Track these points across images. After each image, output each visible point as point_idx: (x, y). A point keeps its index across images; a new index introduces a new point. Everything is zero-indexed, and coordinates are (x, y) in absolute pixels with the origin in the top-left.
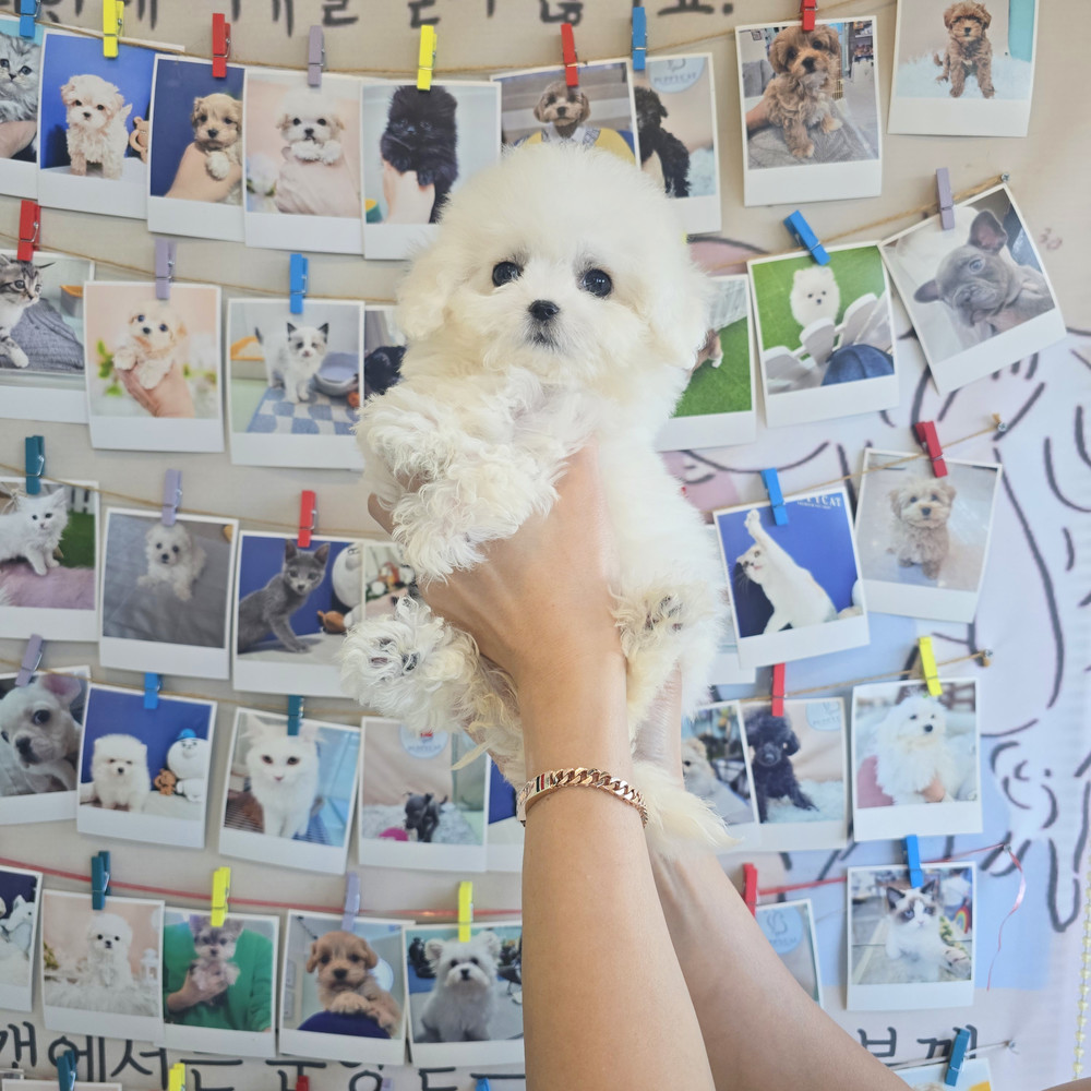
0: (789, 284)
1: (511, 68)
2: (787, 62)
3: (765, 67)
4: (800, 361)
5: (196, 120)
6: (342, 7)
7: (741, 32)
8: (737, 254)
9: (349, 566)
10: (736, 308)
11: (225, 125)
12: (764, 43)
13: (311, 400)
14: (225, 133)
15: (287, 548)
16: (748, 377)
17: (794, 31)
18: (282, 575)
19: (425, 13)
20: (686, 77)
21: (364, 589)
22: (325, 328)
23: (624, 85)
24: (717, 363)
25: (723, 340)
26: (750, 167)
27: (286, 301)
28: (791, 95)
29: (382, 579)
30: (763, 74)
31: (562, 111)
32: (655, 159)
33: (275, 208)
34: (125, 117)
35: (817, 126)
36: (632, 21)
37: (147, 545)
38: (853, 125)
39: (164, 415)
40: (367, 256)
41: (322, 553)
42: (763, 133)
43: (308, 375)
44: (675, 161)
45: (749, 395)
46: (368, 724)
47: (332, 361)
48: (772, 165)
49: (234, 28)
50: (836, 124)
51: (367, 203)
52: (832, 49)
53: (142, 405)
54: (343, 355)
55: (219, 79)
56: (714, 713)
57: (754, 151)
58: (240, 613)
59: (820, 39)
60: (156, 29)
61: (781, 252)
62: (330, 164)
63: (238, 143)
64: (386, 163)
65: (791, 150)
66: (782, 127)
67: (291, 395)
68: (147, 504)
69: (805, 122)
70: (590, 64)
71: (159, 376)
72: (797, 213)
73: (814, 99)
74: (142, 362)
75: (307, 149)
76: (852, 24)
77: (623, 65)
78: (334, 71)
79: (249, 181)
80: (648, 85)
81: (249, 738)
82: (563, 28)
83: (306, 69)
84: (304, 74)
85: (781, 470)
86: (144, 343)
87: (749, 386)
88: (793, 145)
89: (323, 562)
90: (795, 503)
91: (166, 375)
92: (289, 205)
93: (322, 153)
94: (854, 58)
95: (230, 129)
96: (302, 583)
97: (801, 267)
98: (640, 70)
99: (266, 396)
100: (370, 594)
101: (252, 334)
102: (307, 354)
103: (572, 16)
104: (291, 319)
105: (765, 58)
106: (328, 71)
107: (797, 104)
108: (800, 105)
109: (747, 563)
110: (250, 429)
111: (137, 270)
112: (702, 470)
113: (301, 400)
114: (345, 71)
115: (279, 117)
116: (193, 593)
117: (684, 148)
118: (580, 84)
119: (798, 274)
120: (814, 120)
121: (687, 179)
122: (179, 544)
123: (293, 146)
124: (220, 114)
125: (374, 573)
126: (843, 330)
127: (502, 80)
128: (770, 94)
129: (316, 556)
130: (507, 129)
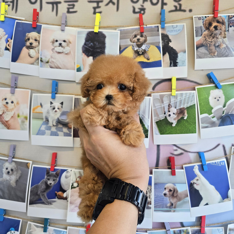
0: (209, 94)
1: (123, 27)
2: (209, 27)
3: (202, 28)
4: (212, 118)
5: (26, 40)
6: (73, 8)
7: (195, 17)
8: (192, 84)
9: (66, 177)
10: (192, 101)
11: (35, 41)
12: (202, 21)
13: (57, 126)
14: (35, 44)
15: (47, 171)
16: (196, 123)
17: (211, 18)
18: (45, 180)
19: (97, 10)
20: (177, 30)
21: (71, 185)
22: (62, 103)
23: (158, 32)
24: (185, 118)
25: (187, 111)
26: (197, 58)
27: (50, 95)
28: (210, 37)
29: (77, 182)
30: (201, 30)
31: (138, 40)
32: (167, 55)
33: (49, 67)
34: (5, 38)
35: (218, 46)
36: (161, 14)
37: (3, 168)
38: (229, 46)
39: (11, 129)
40: (76, 82)
41: (58, 173)
42: (201, 48)
43: (56, 118)
44: (173, 55)
45: (196, 128)
46: (69, 229)
47: (63, 114)
48: (204, 58)
49: (40, 13)
50: (224, 46)
51: (77, 66)
52: (223, 23)
53: (5, 126)
54: (67, 112)
55: (34, 28)
56: (182, 231)
57: (198, 53)
58: (31, 191)
59: (219, 20)
60: (17, 13)
61: (206, 84)
62: (66, 54)
63: (38, 47)
64: (83, 54)
65: (210, 53)
66: (207, 46)
67: (50, 124)
68: (4, 155)
69: (214, 45)
70: (148, 26)
71: (10, 117)
72: (212, 73)
73: (217, 38)
74: (5, 112)
75: (60, 49)
76: (229, 16)
77: (158, 27)
78: (69, 26)
79: (41, 58)
80: (165, 33)
81: (31, 232)
82: (139, 15)
83: (60, 26)
84: (60, 27)
85: (205, 152)
86: (6, 107)
87: (196, 125)
88: (210, 52)
89: (58, 176)
90: (209, 164)
91: (12, 117)
92: (53, 66)
93: (64, 50)
94: (229, 26)
95: (36, 43)
96: (51, 182)
97: (213, 89)
98: (163, 28)
99: (43, 124)
100: (73, 187)
101: (39, 105)
102: (56, 111)
103: (142, 12)
104: (51, 100)
105: (202, 25)
106: (67, 26)
107: (212, 39)
108: (213, 40)
109: (194, 183)
110: (37, 134)
111: (5, 84)
112: (179, 151)
113: (54, 126)
114: (72, 27)
115: (51, 39)
116: (16, 185)
117: (177, 52)
118: (144, 31)
119: (211, 91)
120: (217, 45)
121: (177, 61)
122: (13, 168)
123: (55, 48)
124: (34, 38)
125: (75, 180)
126: (226, 109)
127: (120, 30)
128: (203, 36)
129: (56, 174)
130: (121, 44)
